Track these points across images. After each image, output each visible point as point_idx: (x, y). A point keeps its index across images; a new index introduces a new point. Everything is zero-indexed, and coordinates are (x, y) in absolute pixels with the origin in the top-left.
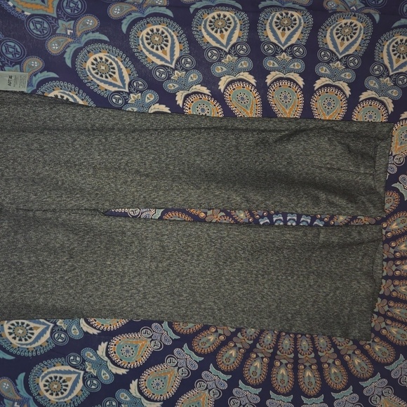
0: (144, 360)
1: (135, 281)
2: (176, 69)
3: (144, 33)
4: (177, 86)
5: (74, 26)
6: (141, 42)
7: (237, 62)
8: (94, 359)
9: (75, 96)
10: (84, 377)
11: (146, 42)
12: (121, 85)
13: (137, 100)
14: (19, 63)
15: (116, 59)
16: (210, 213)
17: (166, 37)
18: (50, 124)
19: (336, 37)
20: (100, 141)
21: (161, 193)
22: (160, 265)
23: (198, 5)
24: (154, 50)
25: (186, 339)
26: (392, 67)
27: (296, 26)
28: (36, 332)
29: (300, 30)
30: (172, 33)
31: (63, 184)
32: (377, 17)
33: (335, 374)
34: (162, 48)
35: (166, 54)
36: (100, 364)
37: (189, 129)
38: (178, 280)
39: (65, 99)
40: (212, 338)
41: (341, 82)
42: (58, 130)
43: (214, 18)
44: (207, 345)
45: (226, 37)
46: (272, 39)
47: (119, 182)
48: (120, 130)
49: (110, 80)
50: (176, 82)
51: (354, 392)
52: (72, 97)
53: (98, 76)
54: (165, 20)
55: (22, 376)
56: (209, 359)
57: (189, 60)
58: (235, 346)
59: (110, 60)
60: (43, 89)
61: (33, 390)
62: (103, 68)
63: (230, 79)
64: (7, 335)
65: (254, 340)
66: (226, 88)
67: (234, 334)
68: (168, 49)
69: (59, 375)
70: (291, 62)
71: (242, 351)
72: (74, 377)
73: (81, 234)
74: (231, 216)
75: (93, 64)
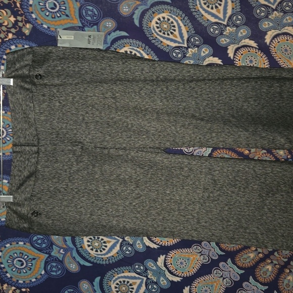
0: (195, 270)
1: (190, 208)
2: (228, 25)
4: (228, 40)
6: (198, 3)
7: (283, 18)
8: (154, 268)
9: (142, 52)
10: (146, 282)
11: (202, 2)
12: (181, 41)
13: (194, 54)
14: (97, 24)
15: (177, 18)
16: (253, 150)
18: (122, 76)
20: (162, 89)
21: (214, 135)
22: (211, 195)
24: (209, 10)
25: (230, 255)
28: (109, 245)
31: (132, 126)
34: (216, 7)
35: (219, 13)
36: (159, 273)
37: (240, 79)
38: (226, 208)
39: (133, 54)
40: (252, 255)
42: (128, 81)
44: (248, 261)
47: (178, 126)
48: (179, 81)
49: (171, 36)
50: (227, 37)
52: (139, 52)
53: (161, 34)
55: (98, 279)
57: (240, 17)
58: (272, 262)
59: (171, 20)
60: (115, 46)
61: (106, 291)
62: (165, 26)
63: (275, 33)
64: (86, 247)
65: (289, 258)
66: (271, 41)
67: (272, 253)
68: (221, 8)
69: (126, 280)
71: (278, 266)
72: (138, 281)
73: (146, 168)
74: (271, 153)
75: (157, 23)
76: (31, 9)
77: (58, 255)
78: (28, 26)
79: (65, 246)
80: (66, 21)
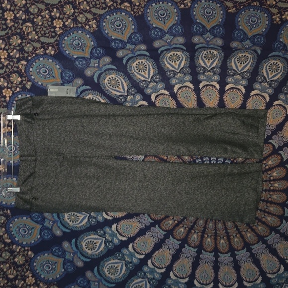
0: (136, 233)
1: (131, 193)
2: (151, 82)
3: (135, 64)
4: (152, 91)
5: (99, 62)
6: (133, 69)
7: (184, 77)
8: (110, 232)
9: (99, 98)
10: (105, 242)
11: (135, 68)
12: (123, 91)
13: (131, 100)
14: (72, 82)
15: (120, 78)
16: (169, 157)
17: (146, 65)
18: (88, 113)
19: (237, 62)
20: (112, 121)
21: (144, 148)
22: (144, 185)
23: (163, 48)
24: (140, 73)
25: (157, 223)
26: (268, 77)
27: (215, 58)
28: (81, 219)
29: (217, 59)
30: (149, 63)
31: (94, 144)
32: (259, 52)
33: (237, 241)
34: (144, 71)
35: (146, 74)
36: (113, 235)
37: (158, 114)
38: (153, 192)
39: (94, 99)
40: (171, 222)
41: (240, 86)
42: (91, 116)
43: (171, 55)
44: (168, 226)
45: (178, 64)
46: (202, 64)
47: (122, 143)
48: (122, 116)
49: (117, 89)
50: (151, 89)
51: (247, 251)
52: (98, 98)
53: (111, 87)
54: (146, 57)
55: (74, 241)
56: (170, 233)
57: (158, 77)
58: (183, 226)
59: (117, 79)
60: (83, 95)
61: (80, 248)
62: (113, 83)
63: (180, 86)
64: (67, 220)
65: (193, 223)
66: (178, 91)
67: (183, 220)
68: (147, 72)
69: (92, 240)
70: (212, 76)
71: (187, 229)
72: (100, 241)
73: (103, 169)
74: (181, 159)
75: (108, 81)
76: (31, 73)
77: (48, 226)
78: (29, 83)
79: (53, 220)
80: (52, 80)
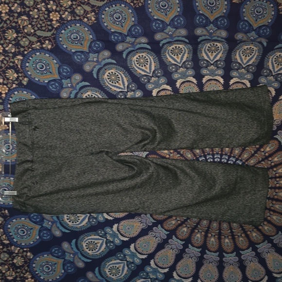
0: (137, 233)
2: (153, 77)
3: (135, 57)
4: (153, 86)
5: (98, 56)
6: (133, 63)
7: (186, 72)
8: (111, 232)
10: (106, 242)
11: (136, 62)
12: (123, 88)
13: (131, 96)
14: (70, 78)
15: (120, 73)
17: (147, 59)
19: (242, 55)
23: (164, 41)
24: (141, 67)
26: (274, 70)
27: (219, 51)
28: (81, 219)
29: (221, 52)
30: (151, 57)
32: (265, 44)
33: (242, 241)
34: (145, 66)
35: (147, 69)
36: (114, 235)
39: (93, 97)
40: (174, 222)
41: (245, 80)
43: (173, 48)
44: (171, 225)
45: (180, 58)
46: (206, 58)
49: (117, 85)
50: (153, 84)
51: (253, 250)
52: (97, 95)
53: (111, 83)
54: (147, 51)
55: (74, 241)
56: (172, 233)
57: (160, 71)
58: (186, 226)
59: (117, 74)
60: (82, 91)
61: (80, 249)
62: (113, 78)
63: (182, 81)
64: (66, 220)
65: (197, 223)
66: (180, 86)
67: (186, 220)
68: (148, 66)
69: (93, 241)
70: (216, 70)
71: (190, 229)
72: (101, 241)
75: (108, 76)
76: (27, 69)
77: (47, 226)
78: (26, 79)
79: (52, 220)
80: (50, 76)
